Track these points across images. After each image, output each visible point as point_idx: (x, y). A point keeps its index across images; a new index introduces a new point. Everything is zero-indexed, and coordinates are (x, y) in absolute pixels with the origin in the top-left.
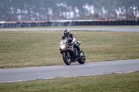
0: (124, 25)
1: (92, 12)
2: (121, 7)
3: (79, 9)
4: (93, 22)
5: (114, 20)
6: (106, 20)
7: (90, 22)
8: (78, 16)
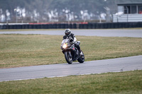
0: (56, 28)
1: (24, 15)
2: (54, 10)
3: (10, 11)
4: (25, 25)
5: (45, 23)
6: (38, 23)
7: (21, 25)
8: (9, 19)
